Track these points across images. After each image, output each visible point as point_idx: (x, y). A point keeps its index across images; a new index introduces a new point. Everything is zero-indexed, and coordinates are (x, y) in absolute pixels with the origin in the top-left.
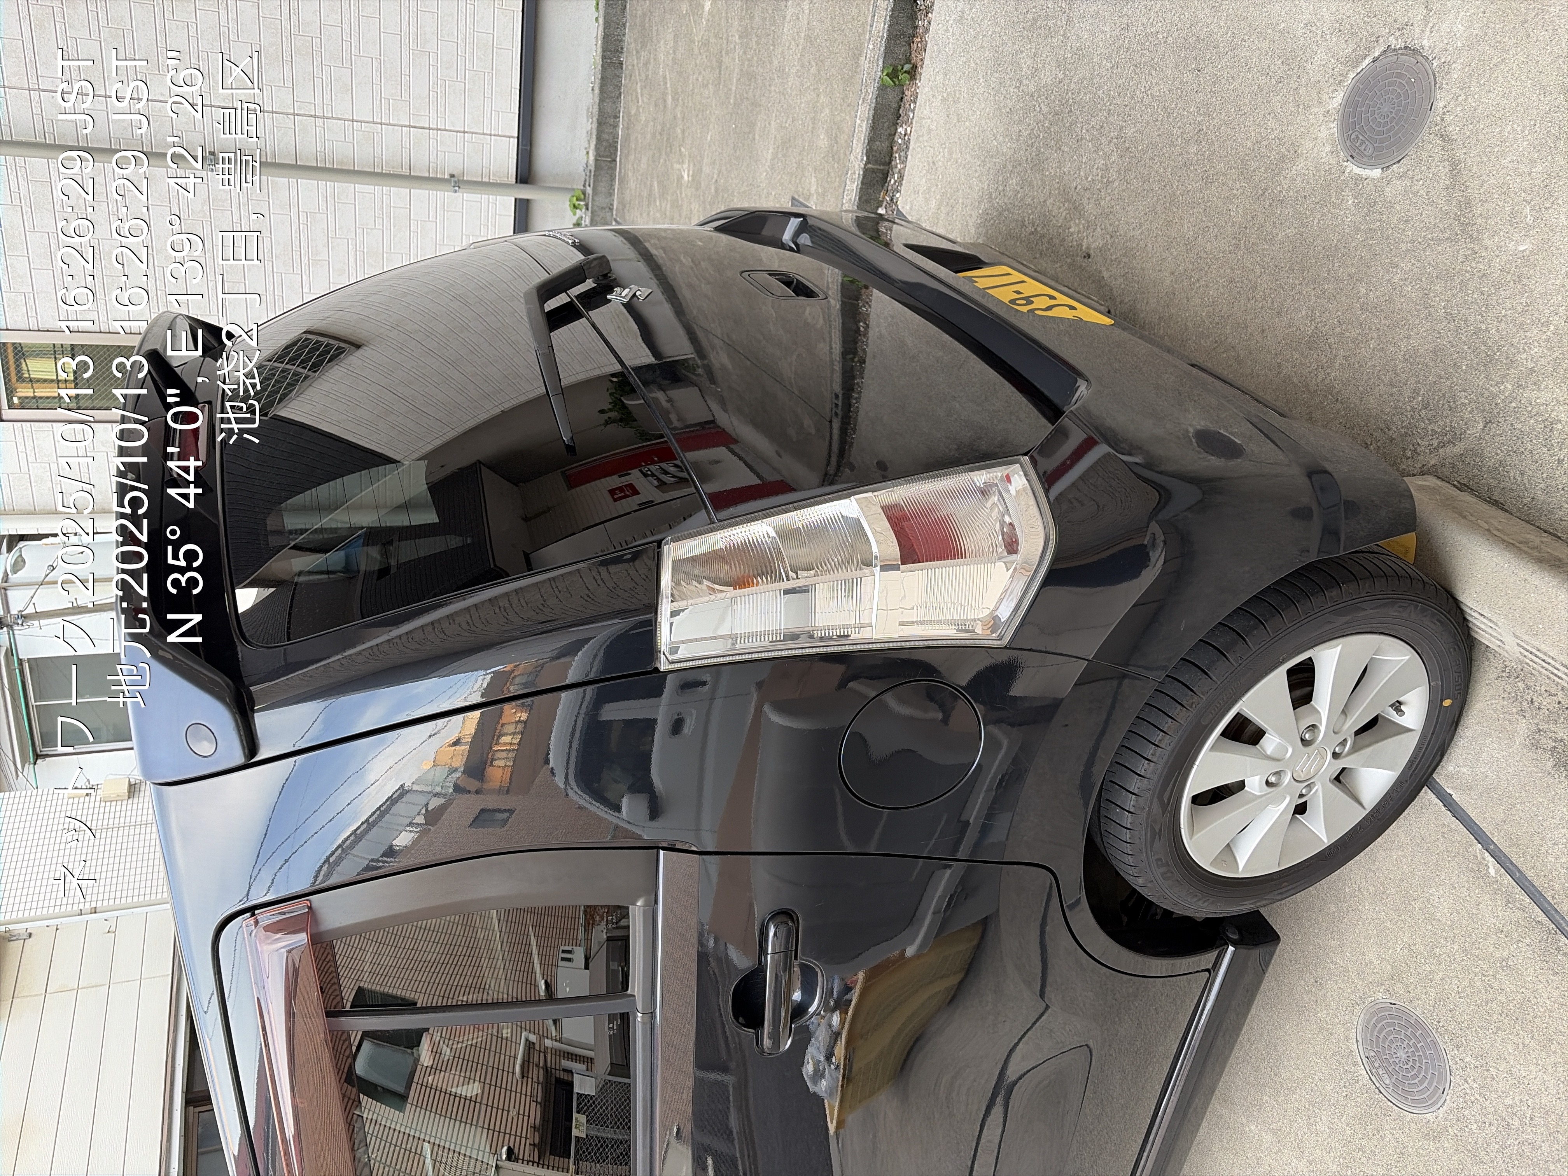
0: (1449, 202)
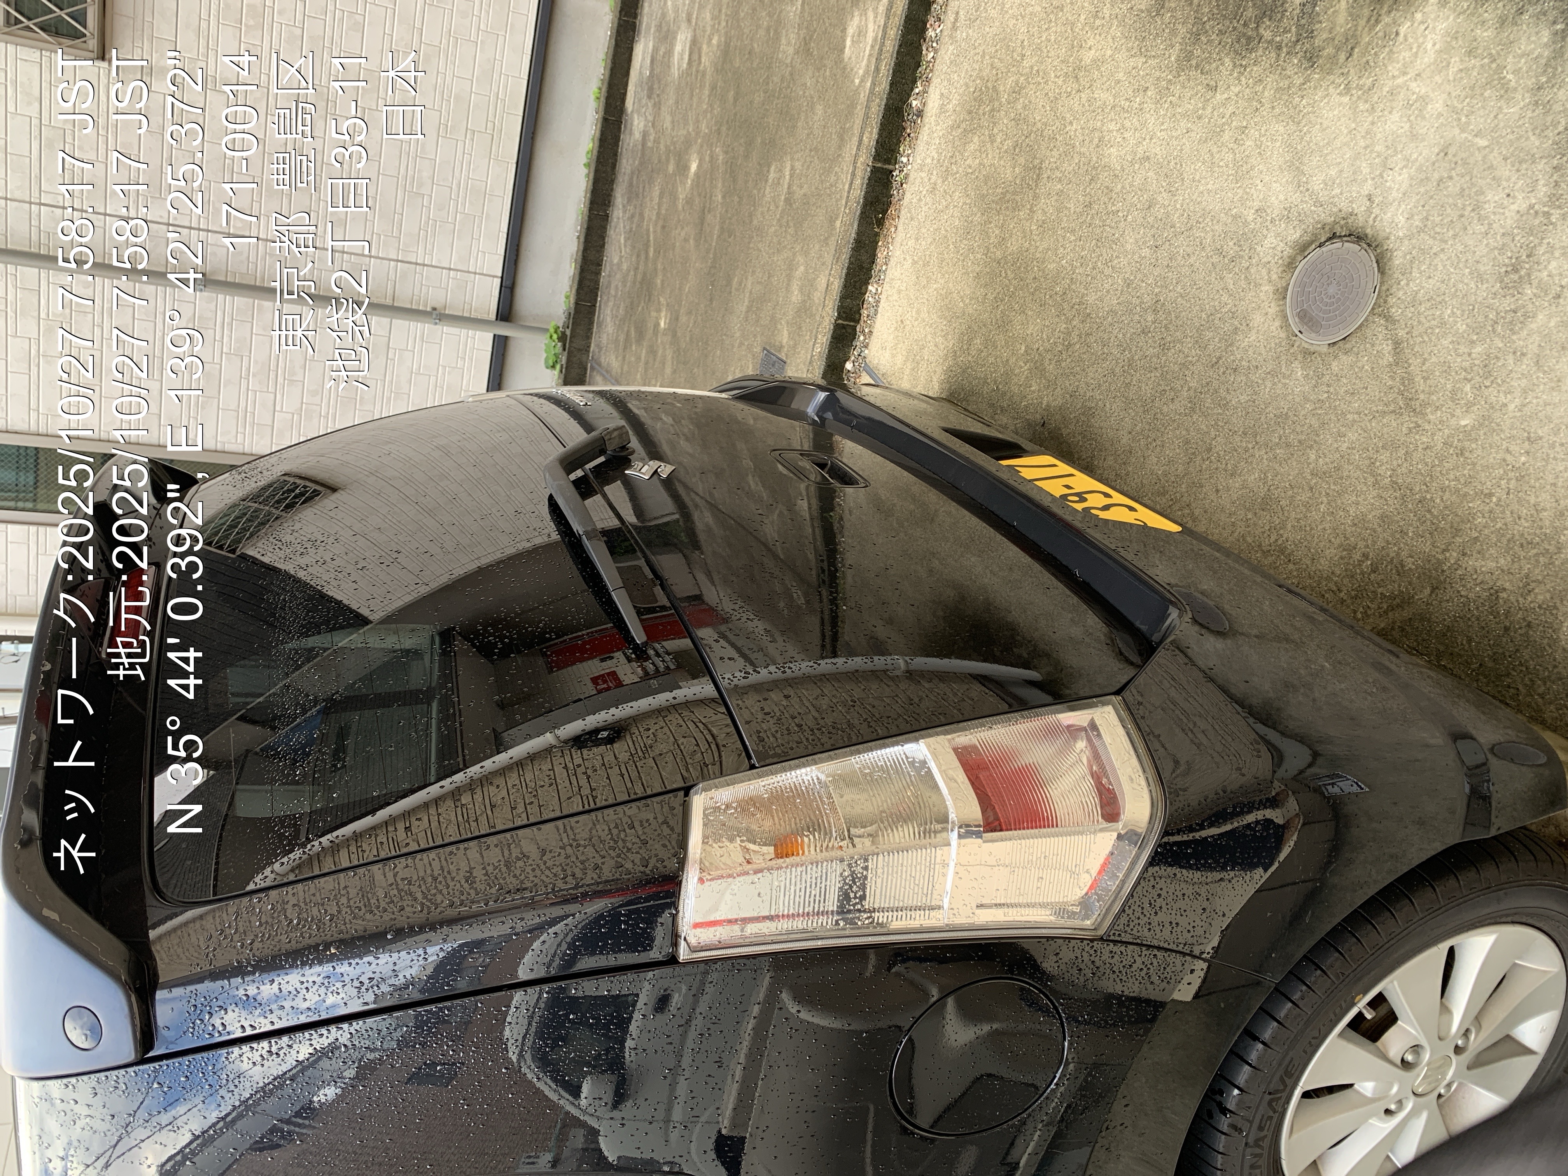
0: (1392, 378)
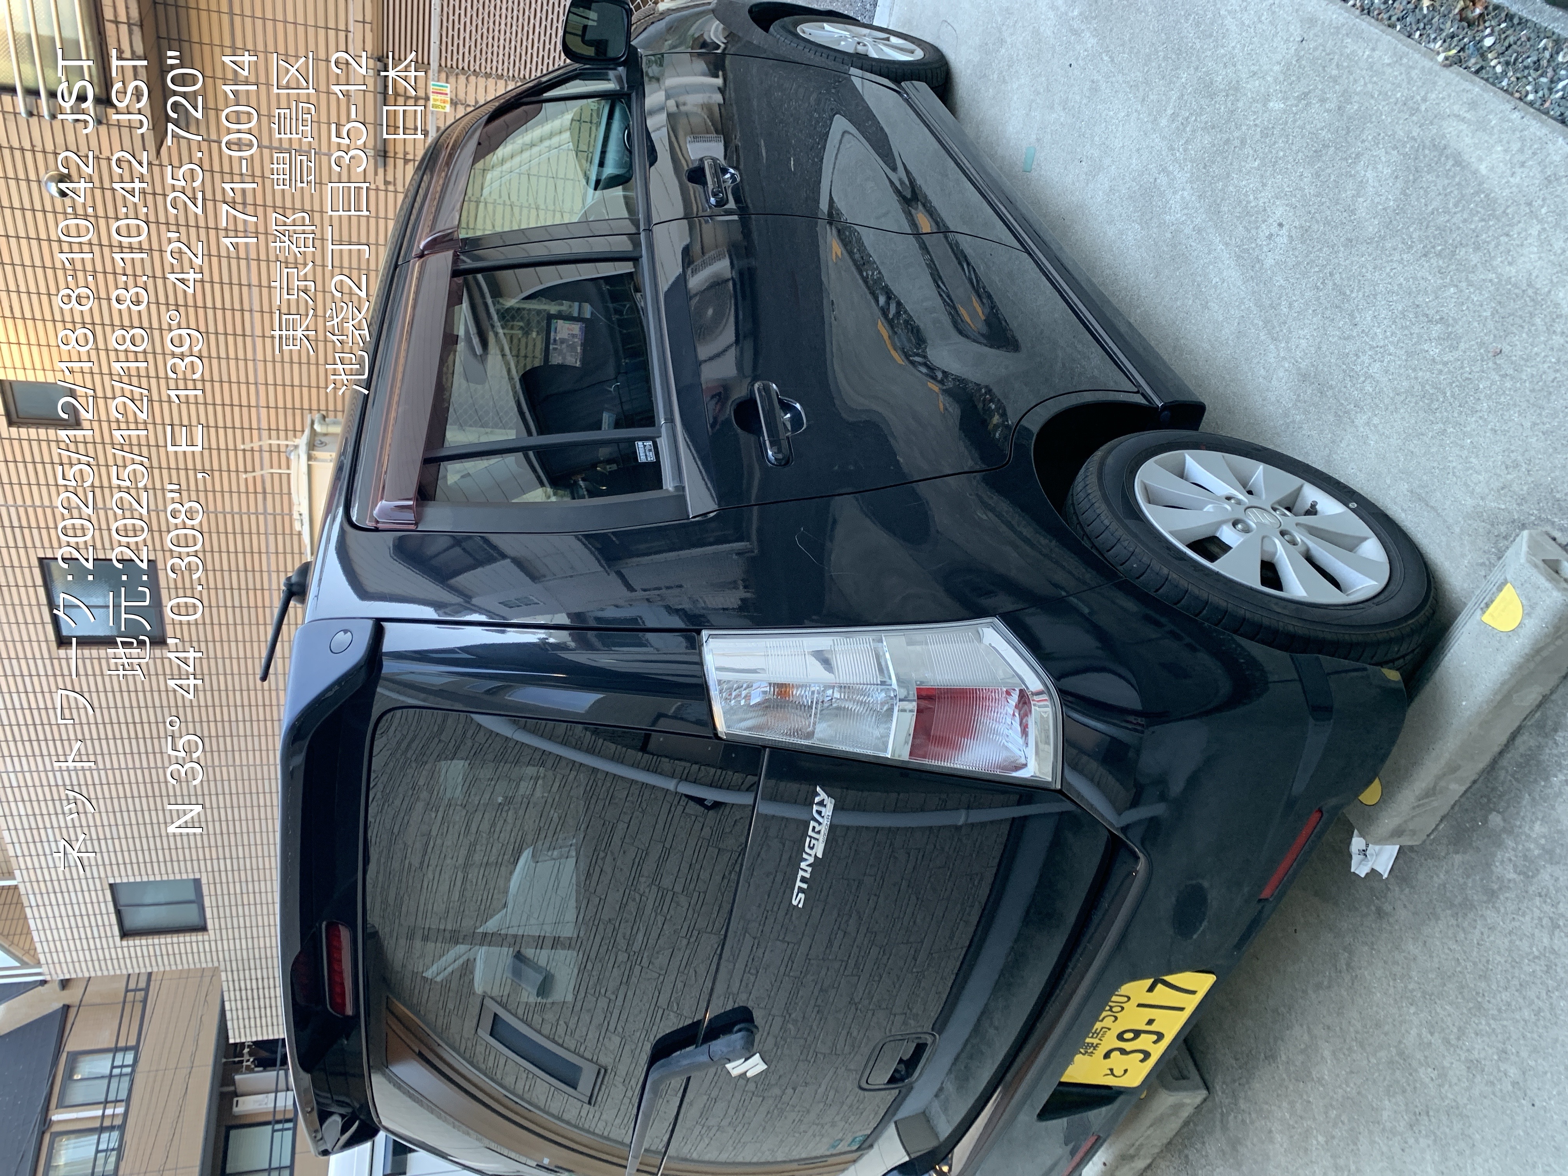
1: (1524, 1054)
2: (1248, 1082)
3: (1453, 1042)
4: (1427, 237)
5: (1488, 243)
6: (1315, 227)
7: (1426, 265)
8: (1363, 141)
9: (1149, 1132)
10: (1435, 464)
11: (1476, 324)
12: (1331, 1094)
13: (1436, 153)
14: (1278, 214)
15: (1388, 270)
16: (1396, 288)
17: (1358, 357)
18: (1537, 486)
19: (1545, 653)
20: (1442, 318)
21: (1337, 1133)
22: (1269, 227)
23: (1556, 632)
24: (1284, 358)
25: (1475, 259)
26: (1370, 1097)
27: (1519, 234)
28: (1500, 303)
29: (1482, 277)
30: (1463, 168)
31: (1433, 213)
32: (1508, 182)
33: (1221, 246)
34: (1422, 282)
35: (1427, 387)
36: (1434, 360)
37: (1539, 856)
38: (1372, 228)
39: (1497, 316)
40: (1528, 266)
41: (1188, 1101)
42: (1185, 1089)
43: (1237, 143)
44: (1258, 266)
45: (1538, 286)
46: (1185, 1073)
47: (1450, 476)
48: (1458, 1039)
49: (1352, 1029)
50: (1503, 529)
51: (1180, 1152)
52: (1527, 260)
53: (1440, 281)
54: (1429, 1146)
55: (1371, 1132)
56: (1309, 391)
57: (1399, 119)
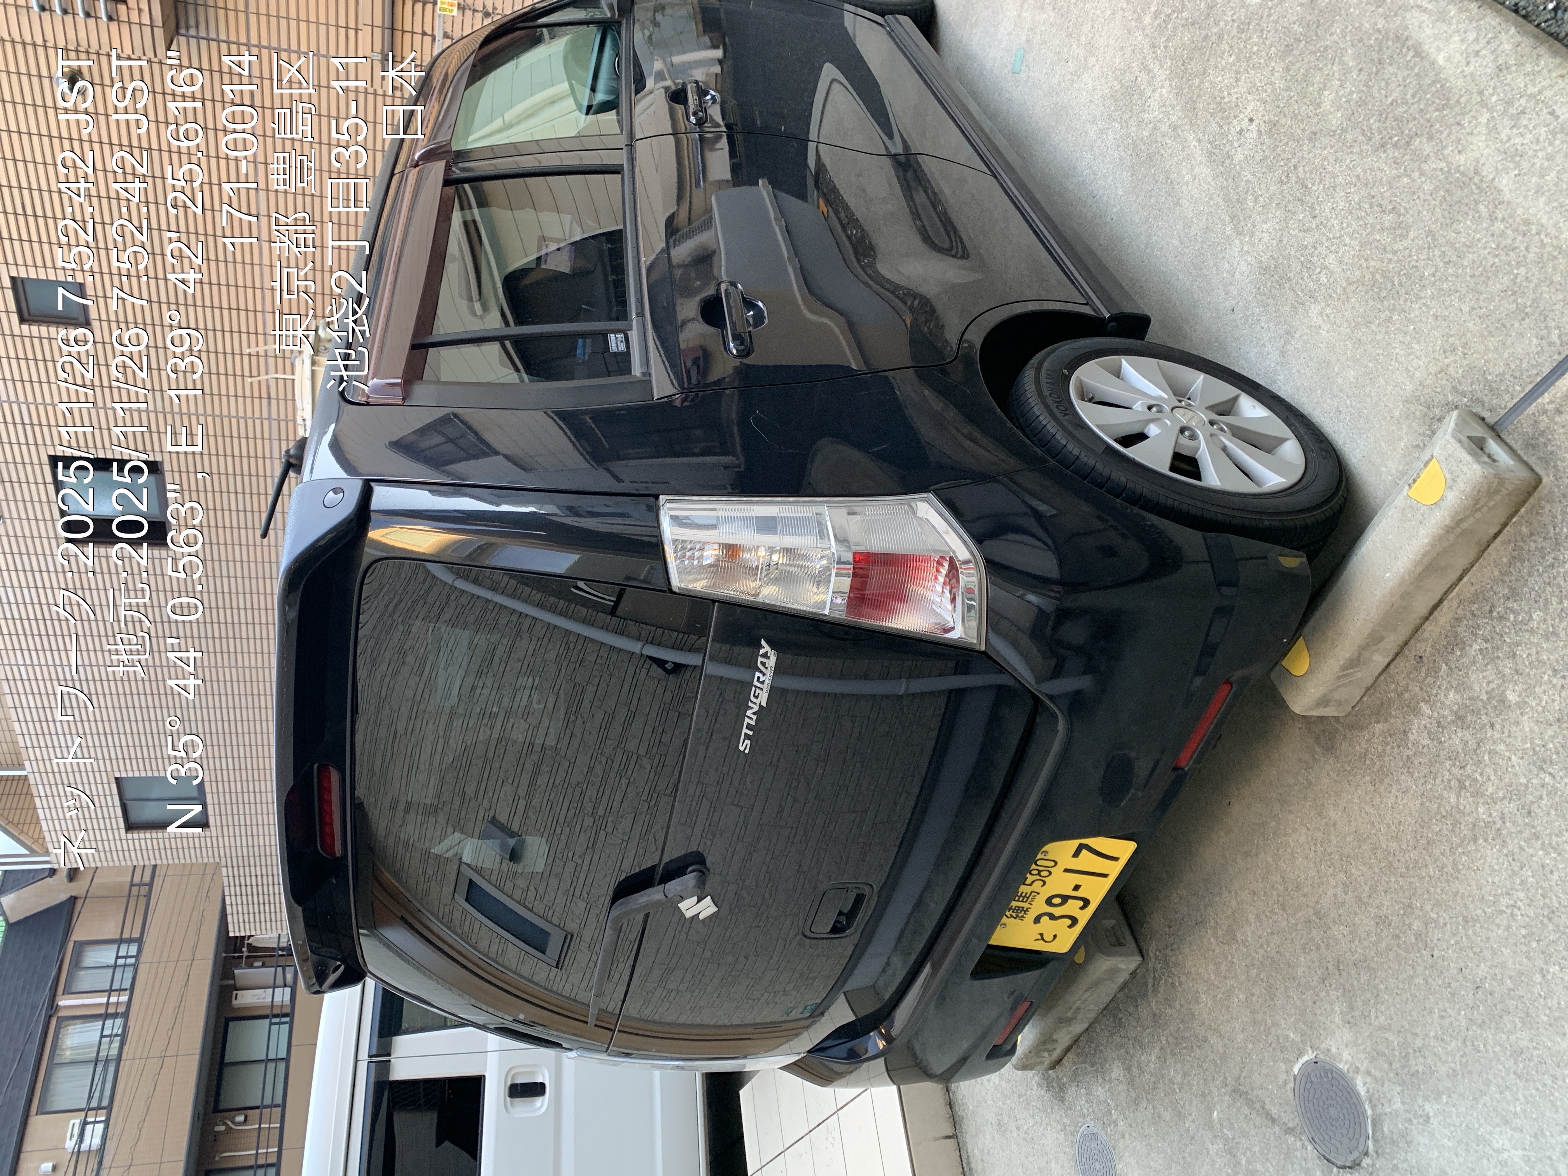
1: (1428, 907)
2: (1179, 948)
3: (1365, 900)
4: (1386, 128)
5: (1441, 132)
6: (1283, 121)
7: (1383, 155)
8: (1332, 34)
9: (1085, 997)
10: (1381, 352)
11: (1425, 213)
12: (1254, 954)
13: (1399, 45)
14: (1249, 109)
15: (1348, 161)
16: (1354, 180)
17: (1315, 248)
18: (1471, 368)
19: (1464, 526)
20: (1394, 209)
21: (1257, 990)
22: (1240, 122)
23: (1475, 505)
24: (1247, 252)
25: (1428, 149)
26: (1288, 954)
27: (1470, 122)
28: (1448, 191)
29: (1434, 166)
30: (1422, 58)
31: (1392, 104)
32: (1463, 71)
33: (1194, 143)
34: (1378, 173)
35: (1378, 276)
36: (1385, 249)
37: (1452, 722)
38: (1335, 120)
39: (1445, 205)
40: (1477, 154)
41: (1123, 966)
42: (1121, 955)
43: (1214, 39)
44: (1227, 162)
45: (1484, 174)
46: (1122, 941)
47: (1393, 362)
48: (1370, 897)
49: (1275, 893)
50: (1437, 411)
51: (1115, 1016)
52: (1475, 148)
53: (1395, 172)
54: (1338, 998)
55: (1286, 988)
56: (1269, 284)
57: (1366, 11)
